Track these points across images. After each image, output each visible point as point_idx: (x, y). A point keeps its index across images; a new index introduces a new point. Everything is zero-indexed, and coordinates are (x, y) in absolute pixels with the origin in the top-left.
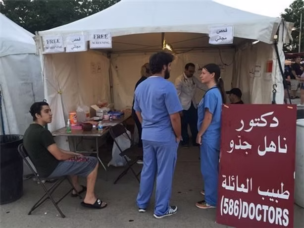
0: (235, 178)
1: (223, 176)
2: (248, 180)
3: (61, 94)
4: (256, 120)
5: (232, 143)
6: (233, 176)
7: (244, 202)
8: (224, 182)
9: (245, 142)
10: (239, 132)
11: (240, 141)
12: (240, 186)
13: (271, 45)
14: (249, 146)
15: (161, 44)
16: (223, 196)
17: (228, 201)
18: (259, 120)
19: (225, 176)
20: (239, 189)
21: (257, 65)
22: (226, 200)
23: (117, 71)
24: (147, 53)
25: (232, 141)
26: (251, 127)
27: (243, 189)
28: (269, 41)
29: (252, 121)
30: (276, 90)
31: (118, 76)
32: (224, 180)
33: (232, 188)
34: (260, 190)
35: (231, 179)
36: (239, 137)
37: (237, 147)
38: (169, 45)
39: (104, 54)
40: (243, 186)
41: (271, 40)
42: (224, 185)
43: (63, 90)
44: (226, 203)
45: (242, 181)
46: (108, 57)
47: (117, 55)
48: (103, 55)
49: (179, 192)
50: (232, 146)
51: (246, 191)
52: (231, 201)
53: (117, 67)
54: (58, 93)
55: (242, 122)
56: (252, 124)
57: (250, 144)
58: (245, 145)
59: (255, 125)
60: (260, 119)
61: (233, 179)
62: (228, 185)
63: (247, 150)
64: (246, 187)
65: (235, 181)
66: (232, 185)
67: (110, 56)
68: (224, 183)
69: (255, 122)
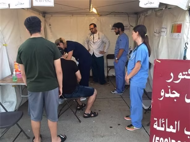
0: (165, 120)
1: (155, 119)
2: (176, 123)
3: (6, 46)
4: (184, 73)
5: (162, 92)
6: (163, 119)
7: (172, 140)
8: (155, 123)
9: (174, 91)
10: (169, 82)
11: (170, 90)
12: (169, 127)
13: (186, 11)
14: (177, 95)
15: (89, 8)
16: (154, 135)
17: (158, 139)
18: (186, 73)
19: (156, 119)
20: (168, 130)
21: (163, 27)
22: (157, 138)
23: (50, 28)
24: (74, 15)
25: (163, 90)
26: (180, 78)
27: (171, 130)
28: (185, 7)
29: (181, 74)
30: (187, 47)
31: (51, 32)
32: (156, 122)
33: (163, 129)
34: (186, 130)
35: (161, 122)
36: (169, 87)
37: (167, 95)
38: (95, 8)
39: (41, 14)
40: (171, 127)
41: (186, 7)
42: (155, 126)
43: (8, 43)
44: (157, 140)
45: (171, 123)
46: (43, 17)
47: (51, 15)
48: (39, 14)
49: (111, 127)
50: (162, 94)
51: (174, 131)
52: (162, 139)
53: (50, 25)
54: (4, 45)
55: (172, 74)
56: (181, 76)
57: (178, 93)
58: (174, 93)
59: (183, 77)
60: (188, 72)
61: (163, 121)
62: (158, 126)
63: (176, 98)
64: (174, 128)
65: (165, 123)
66: (162, 126)
67: (45, 16)
68: (156, 125)
69: (183, 75)
